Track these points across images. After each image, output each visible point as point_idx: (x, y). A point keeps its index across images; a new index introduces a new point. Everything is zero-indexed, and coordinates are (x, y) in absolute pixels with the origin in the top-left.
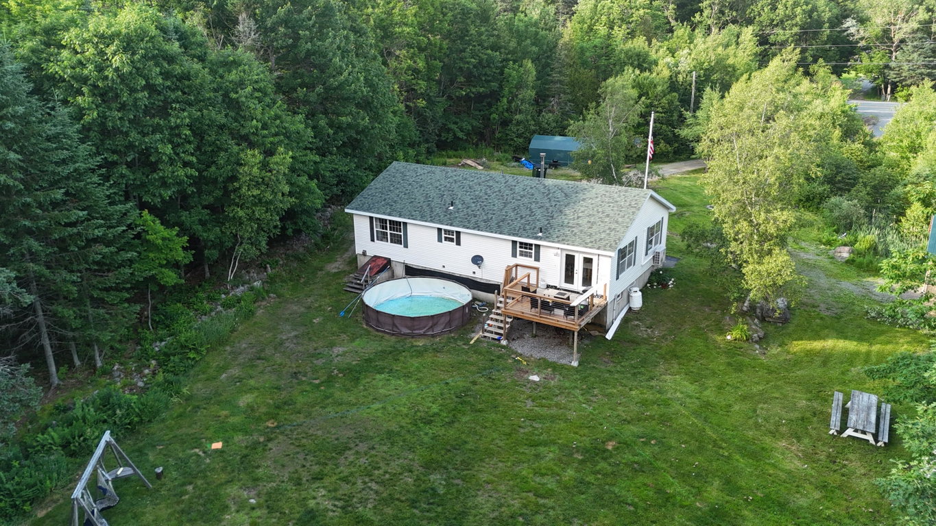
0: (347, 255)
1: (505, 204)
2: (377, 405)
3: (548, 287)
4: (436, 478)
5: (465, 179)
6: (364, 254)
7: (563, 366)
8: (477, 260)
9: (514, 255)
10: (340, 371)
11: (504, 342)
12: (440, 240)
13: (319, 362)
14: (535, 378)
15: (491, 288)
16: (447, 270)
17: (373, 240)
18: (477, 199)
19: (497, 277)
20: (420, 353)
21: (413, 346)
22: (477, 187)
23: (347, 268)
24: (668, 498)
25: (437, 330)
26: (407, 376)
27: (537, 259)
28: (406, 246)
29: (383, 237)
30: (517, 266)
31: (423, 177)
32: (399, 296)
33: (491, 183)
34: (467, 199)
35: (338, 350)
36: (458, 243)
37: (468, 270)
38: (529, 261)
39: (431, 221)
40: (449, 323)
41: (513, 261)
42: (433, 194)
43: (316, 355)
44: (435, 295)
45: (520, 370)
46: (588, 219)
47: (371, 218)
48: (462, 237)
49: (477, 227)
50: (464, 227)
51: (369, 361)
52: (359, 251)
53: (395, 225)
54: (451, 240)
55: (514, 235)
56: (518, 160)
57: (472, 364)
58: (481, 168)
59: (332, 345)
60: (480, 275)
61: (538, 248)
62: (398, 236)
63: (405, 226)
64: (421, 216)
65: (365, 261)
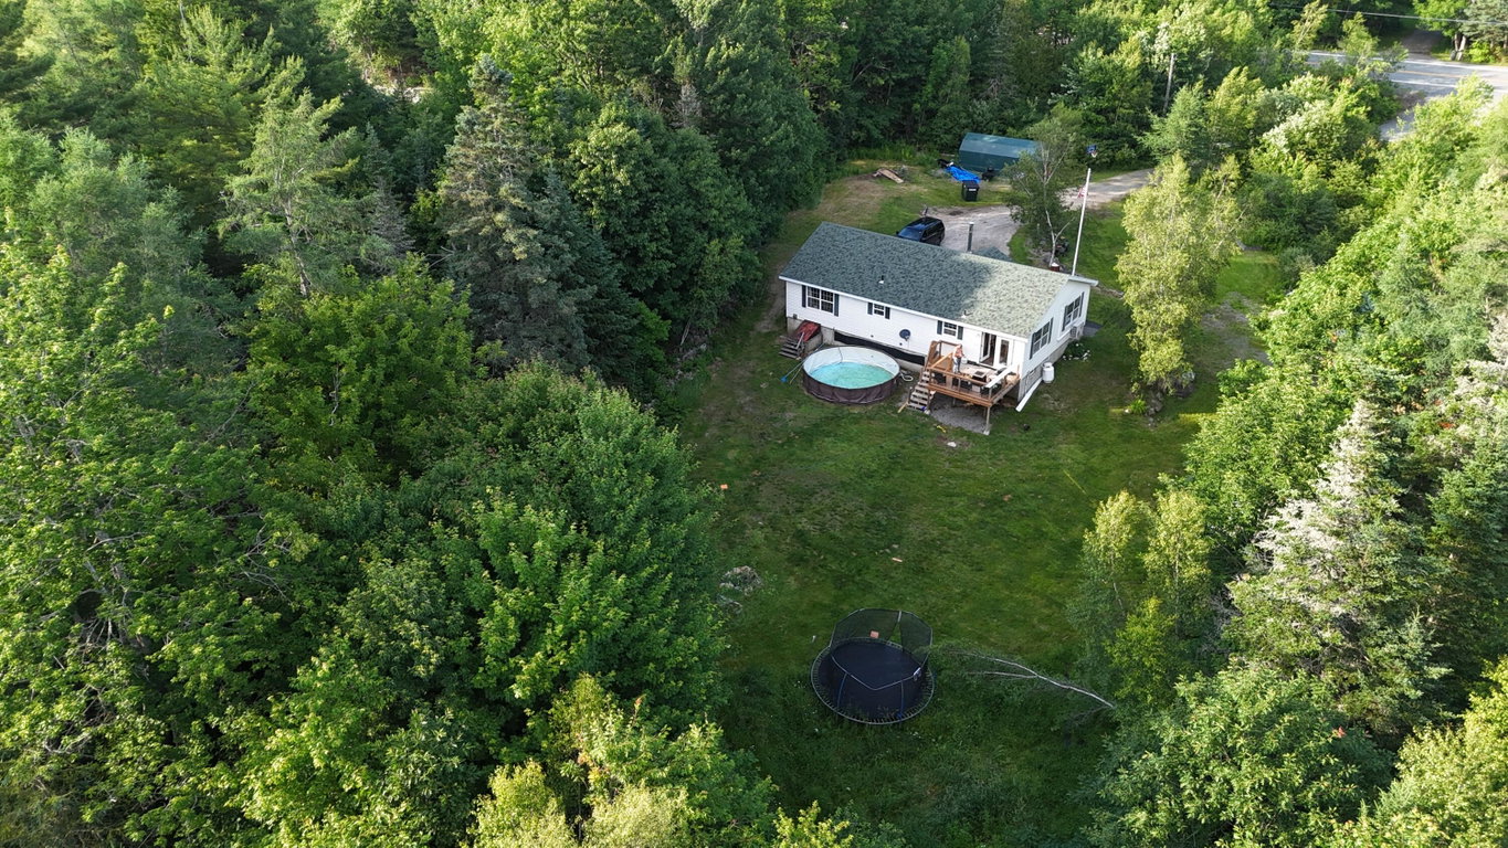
0: (773, 312)
1: (933, 281)
2: (830, 463)
3: (969, 362)
4: (879, 514)
5: (895, 249)
6: (795, 317)
7: (976, 434)
8: (905, 334)
9: (939, 332)
10: (796, 433)
11: (927, 412)
12: (870, 312)
13: (778, 425)
15: (919, 359)
16: (875, 339)
17: (804, 306)
18: (906, 274)
19: (924, 351)
20: (856, 420)
21: (850, 414)
22: (906, 260)
23: (776, 329)
25: (870, 400)
26: (850, 440)
27: (960, 337)
28: (837, 314)
29: (814, 304)
30: (941, 342)
31: (852, 243)
32: (831, 362)
33: (920, 256)
34: (897, 273)
35: (789, 415)
36: (888, 317)
37: (895, 341)
38: (953, 339)
39: (863, 296)
40: (880, 394)
41: (938, 338)
42: (864, 264)
43: (775, 419)
44: (863, 362)
45: (940, 437)
46: (1007, 304)
47: (804, 287)
48: (891, 312)
49: (906, 305)
50: (894, 304)
51: (816, 425)
52: (789, 314)
53: (827, 295)
54: (881, 313)
55: (940, 315)
56: (943, 164)
57: (900, 431)
58: (900, 181)
59: (783, 410)
60: (908, 347)
61: (961, 328)
62: (830, 305)
63: (837, 296)
64: (856, 290)
65: (797, 324)
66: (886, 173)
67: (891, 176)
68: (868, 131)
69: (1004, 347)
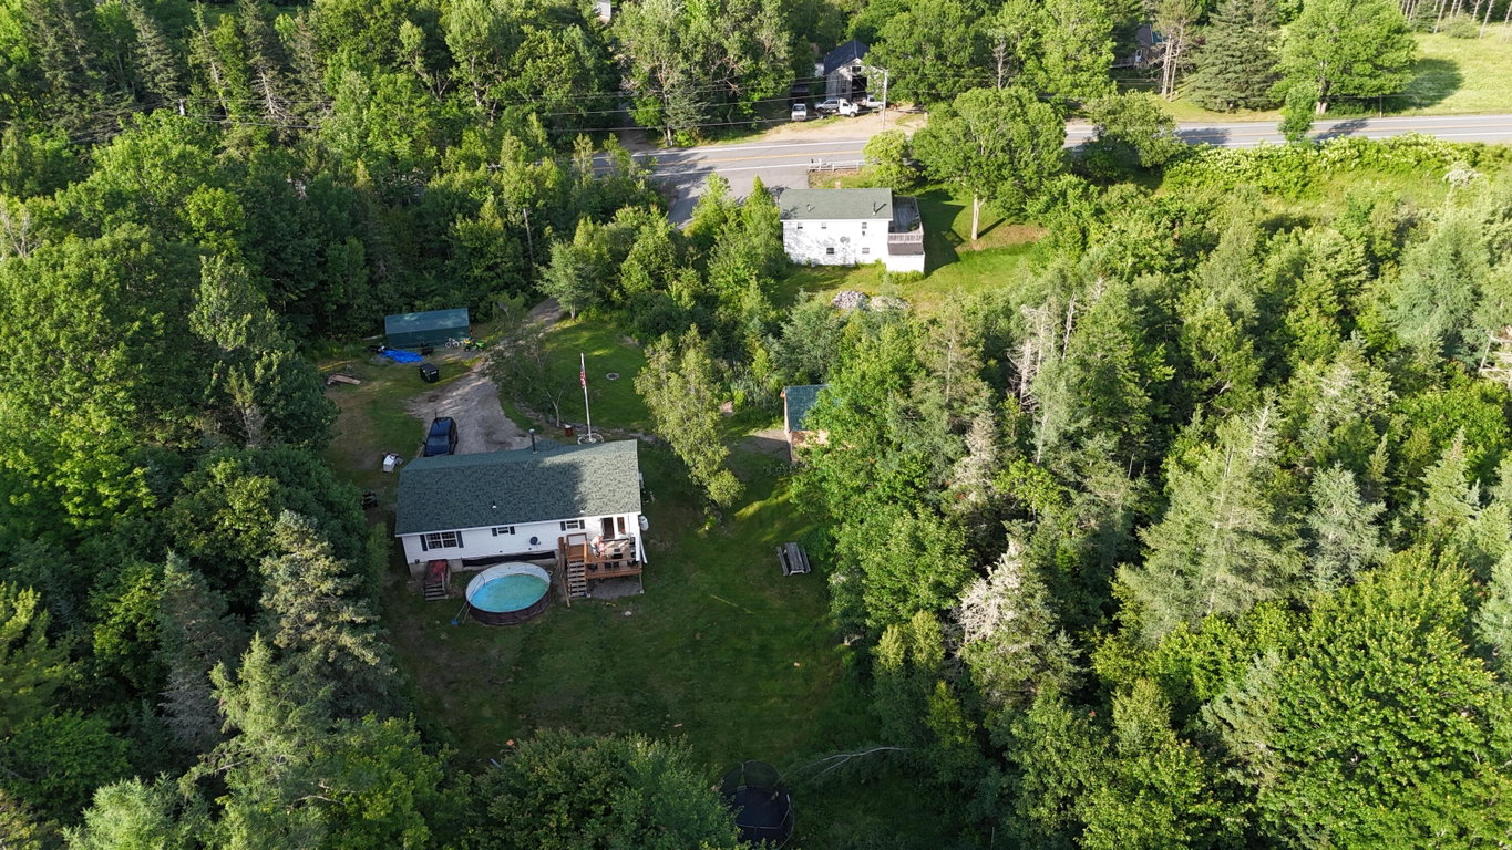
5: (485, 474)
6: (417, 562)
7: (635, 596)
8: (534, 541)
9: (563, 529)
10: (515, 665)
11: (589, 596)
12: (495, 534)
13: (494, 666)
14: (628, 613)
15: (551, 554)
16: (505, 553)
17: (425, 549)
19: (554, 547)
21: (536, 627)
23: (397, 577)
24: (740, 651)
26: (560, 649)
27: (583, 527)
28: (461, 546)
29: (435, 545)
30: (568, 536)
32: (477, 587)
33: (511, 473)
34: (502, 494)
35: (494, 652)
36: (513, 533)
37: (525, 548)
38: (578, 530)
39: (487, 525)
41: (564, 534)
42: (467, 497)
43: (485, 663)
45: (615, 612)
46: (608, 489)
47: (422, 536)
48: (516, 529)
49: (527, 521)
50: (517, 521)
51: (523, 650)
52: (411, 562)
53: (449, 535)
54: (506, 532)
55: (559, 518)
57: (586, 622)
58: (357, 382)
59: (483, 650)
60: (535, 549)
61: (582, 522)
62: (453, 541)
63: (459, 533)
64: (472, 523)
65: (421, 567)
66: (338, 377)
67: (346, 380)
69: (621, 521)
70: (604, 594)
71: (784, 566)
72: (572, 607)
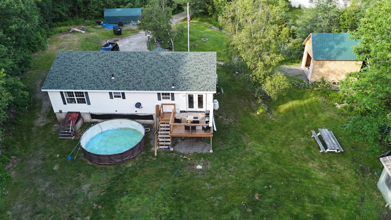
0: (43, 111)
1: (145, 71)
3: (181, 112)
5: (112, 57)
6: (61, 112)
7: (206, 154)
8: (138, 105)
9: (159, 99)
10: (98, 203)
11: (172, 149)
12: (111, 97)
13: (80, 201)
14: (199, 167)
15: (150, 117)
16: (119, 112)
17: (65, 103)
18: (126, 70)
19: (152, 111)
20: (134, 174)
21: (127, 169)
22: (122, 62)
23: (49, 121)
25: (135, 154)
26: (139, 193)
27: (173, 99)
28: (89, 103)
29: (72, 101)
30: (162, 104)
31: (85, 59)
32: (96, 134)
33: (129, 58)
34: (120, 71)
35: (85, 187)
36: (124, 97)
37: (132, 110)
38: (169, 101)
39: (105, 89)
40: (140, 148)
41: (160, 103)
42: (97, 70)
43: (74, 197)
44: (115, 127)
45: (189, 164)
46: (193, 74)
47: (61, 93)
48: (126, 95)
49: (135, 89)
50: (127, 89)
51: (109, 189)
52: (56, 110)
53: (78, 94)
54: (119, 97)
55: (159, 90)
56: (99, 23)
57: (165, 170)
58: (84, 32)
59: (79, 184)
60: (140, 112)
61: (173, 94)
62: (83, 99)
63: (86, 93)
64: (97, 87)
65: (63, 116)
66: (76, 29)
67: (79, 30)
68: (60, 14)
69: (200, 98)
70: (182, 149)
71: (321, 145)
72: (157, 157)
